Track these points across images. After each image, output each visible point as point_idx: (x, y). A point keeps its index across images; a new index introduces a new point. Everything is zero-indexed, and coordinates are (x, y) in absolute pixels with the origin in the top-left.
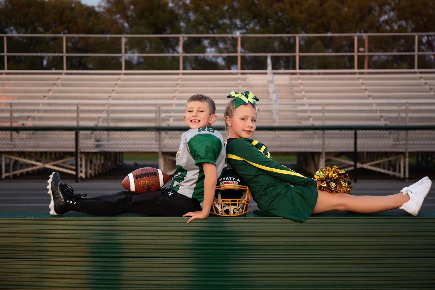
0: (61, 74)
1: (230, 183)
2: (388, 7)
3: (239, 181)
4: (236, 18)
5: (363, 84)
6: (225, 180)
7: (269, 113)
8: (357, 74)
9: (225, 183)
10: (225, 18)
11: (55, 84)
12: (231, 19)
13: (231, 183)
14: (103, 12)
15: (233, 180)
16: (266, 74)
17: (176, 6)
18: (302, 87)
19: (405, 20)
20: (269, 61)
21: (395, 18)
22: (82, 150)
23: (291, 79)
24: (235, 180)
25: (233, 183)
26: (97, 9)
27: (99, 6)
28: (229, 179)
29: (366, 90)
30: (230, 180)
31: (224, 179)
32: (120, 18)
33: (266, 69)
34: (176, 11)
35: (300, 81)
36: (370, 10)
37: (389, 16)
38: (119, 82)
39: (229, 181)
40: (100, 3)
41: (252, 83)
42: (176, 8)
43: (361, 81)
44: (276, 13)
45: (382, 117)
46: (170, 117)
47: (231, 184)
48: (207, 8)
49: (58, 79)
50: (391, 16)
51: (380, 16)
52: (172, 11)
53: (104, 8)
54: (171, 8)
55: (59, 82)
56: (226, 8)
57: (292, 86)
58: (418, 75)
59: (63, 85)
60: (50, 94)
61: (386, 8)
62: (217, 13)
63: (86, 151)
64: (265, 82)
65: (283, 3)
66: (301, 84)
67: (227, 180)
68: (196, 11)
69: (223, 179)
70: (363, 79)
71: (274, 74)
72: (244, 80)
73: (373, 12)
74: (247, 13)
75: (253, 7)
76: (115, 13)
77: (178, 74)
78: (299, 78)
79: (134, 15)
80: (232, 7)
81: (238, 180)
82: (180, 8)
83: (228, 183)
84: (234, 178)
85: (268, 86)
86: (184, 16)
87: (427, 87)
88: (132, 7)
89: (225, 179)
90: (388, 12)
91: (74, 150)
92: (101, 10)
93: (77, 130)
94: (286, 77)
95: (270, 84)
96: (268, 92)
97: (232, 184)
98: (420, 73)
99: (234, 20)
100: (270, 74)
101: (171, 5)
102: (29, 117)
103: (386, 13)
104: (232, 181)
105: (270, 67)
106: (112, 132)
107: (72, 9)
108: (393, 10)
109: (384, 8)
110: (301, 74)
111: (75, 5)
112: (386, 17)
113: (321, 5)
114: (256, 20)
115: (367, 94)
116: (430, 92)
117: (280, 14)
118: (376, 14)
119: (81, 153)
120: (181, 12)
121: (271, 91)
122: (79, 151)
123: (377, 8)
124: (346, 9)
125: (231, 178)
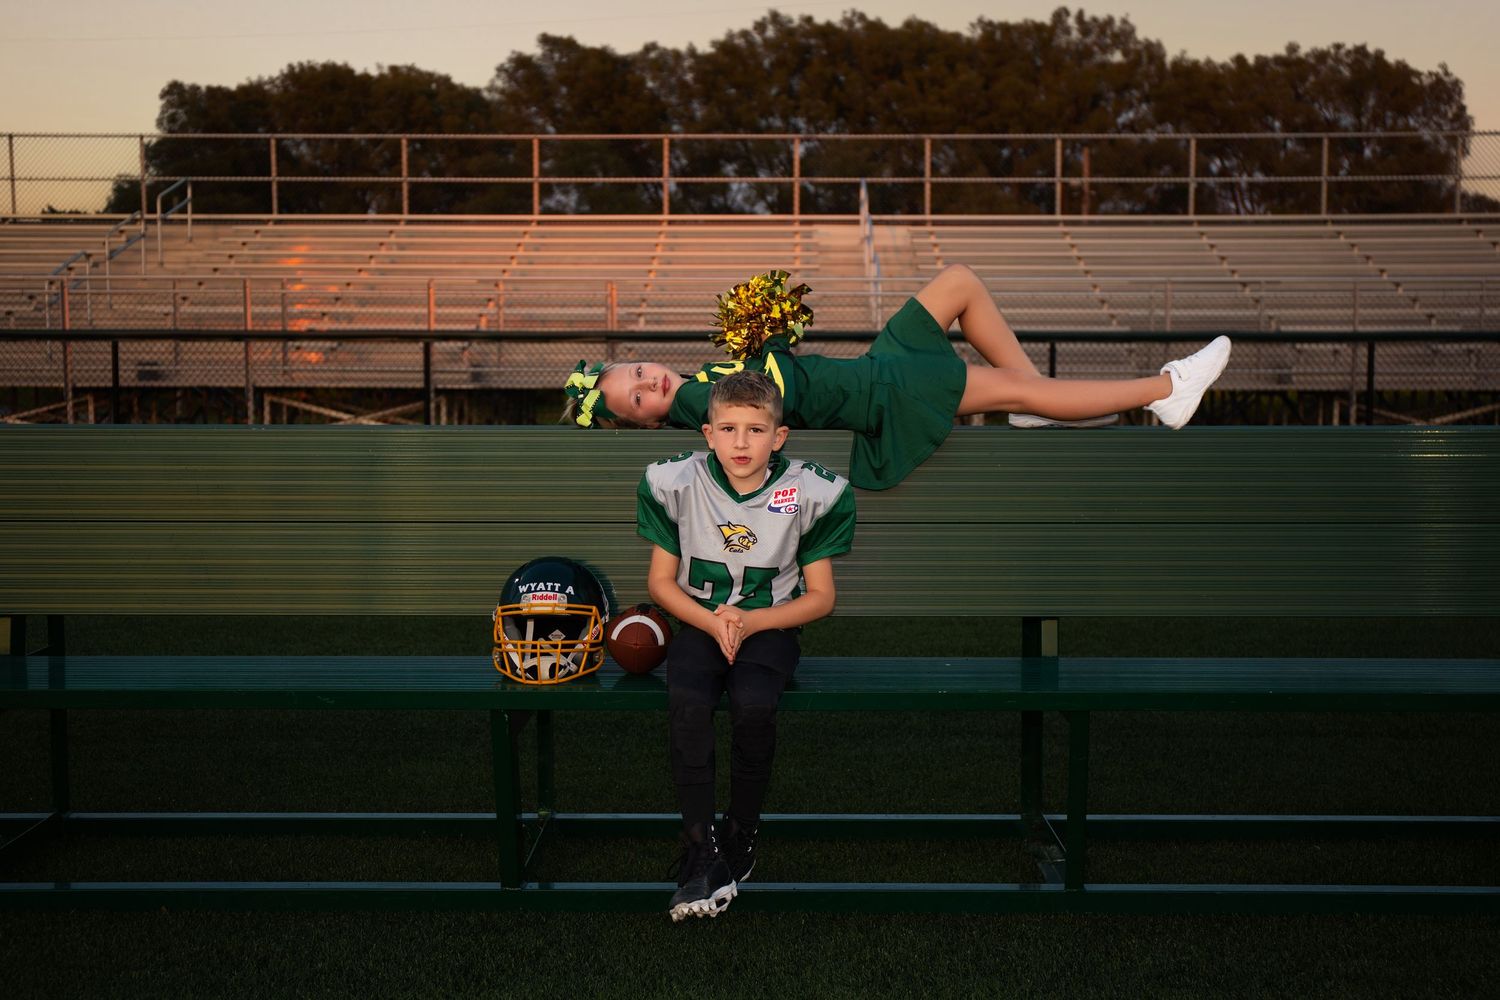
0: (396, 222)
1: (547, 598)
2: (1136, 93)
3: (572, 593)
4: (796, 117)
5: (1073, 246)
6: (536, 591)
7: (863, 309)
8: (1061, 224)
9: (534, 597)
10: (772, 115)
11: (381, 244)
12: (785, 118)
13: (550, 598)
14: (500, 103)
15: (557, 590)
16: (856, 222)
17: (662, 86)
18: (937, 252)
19: (1172, 123)
20: (863, 194)
21: (1150, 118)
22: (440, 386)
23: (915, 235)
24: (562, 590)
25: (555, 597)
26: (486, 95)
27: (491, 89)
28: (546, 587)
29: (1079, 258)
30: (546, 590)
31: (533, 586)
32: (537, 114)
33: (857, 212)
34: (663, 99)
35: (933, 240)
36: (1097, 98)
37: (1137, 113)
38: (527, 240)
39: (545, 593)
40: (492, 81)
41: (824, 242)
42: (663, 92)
43: (1068, 240)
44: (887, 104)
45: (1113, 316)
46: (640, 315)
47: (548, 601)
48: (733, 91)
49: (391, 232)
50: (1141, 111)
51: (1118, 114)
52: (654, 98)
53: (502, 92)
54: (651, 90)
55: (393, 239)
56: (774, 91)
57: (913, 250)
58: (1196, 229)
59: (401, 247)
60: (373, 265)
61: (1131, 94)
62: (755, 103)
63: (449, 386)
64: (855, 242)
65: (903, 81)
66: (935, 245)
67: (541, 590)
68: (707, 99)
69: (530, 587)
70: (1075, 236)
71: (875, 223)
72: (808, 235)
73: (1103, 103)
74: (823, 104)
75: (836, 90)
76: (527, 103)
77: (659, 223)
78: (931, 233)
79: (569, 109)
80: (788, 91)
81: (570, 589)
82: (671, 91)
83: (542, 598)
84: (557, 585)
85: (862, 251)
86: (681, 109)
87: (1215, 252)
88: (564, 90)
89: (536, 587)
90: (1135, 102)
91: (420, 385)
92: (496, 96)
93: (427, 338)
94: (902, 230)
95: (866, 246)
96: (861, 264)
97: (552, 602)
98: (1201, 223)
99: (793, 120)
100: (865, 222)
101: (650, 84)
102: (324, 314)
103: (1131, 106)
104: (551, 594)
105: (864, 209)
106: (506, 345)
107: (432, 95)
108: (1146, 99)
109: (1127, 95)
110: (935, 223)
111: (438, 86)
112: (1131, 115)
113: (986, 87)
114: (841, 121)
115: (1082, 266)
116: (1221, 264)
117: (895, 106)
118: (1110, 109)
119: (439, 392)
120: (673, 100)
121: (867, 261)
122: (432, 387)
123: (1112, 95)
124: (1043, 97)
125: (550, 584)
